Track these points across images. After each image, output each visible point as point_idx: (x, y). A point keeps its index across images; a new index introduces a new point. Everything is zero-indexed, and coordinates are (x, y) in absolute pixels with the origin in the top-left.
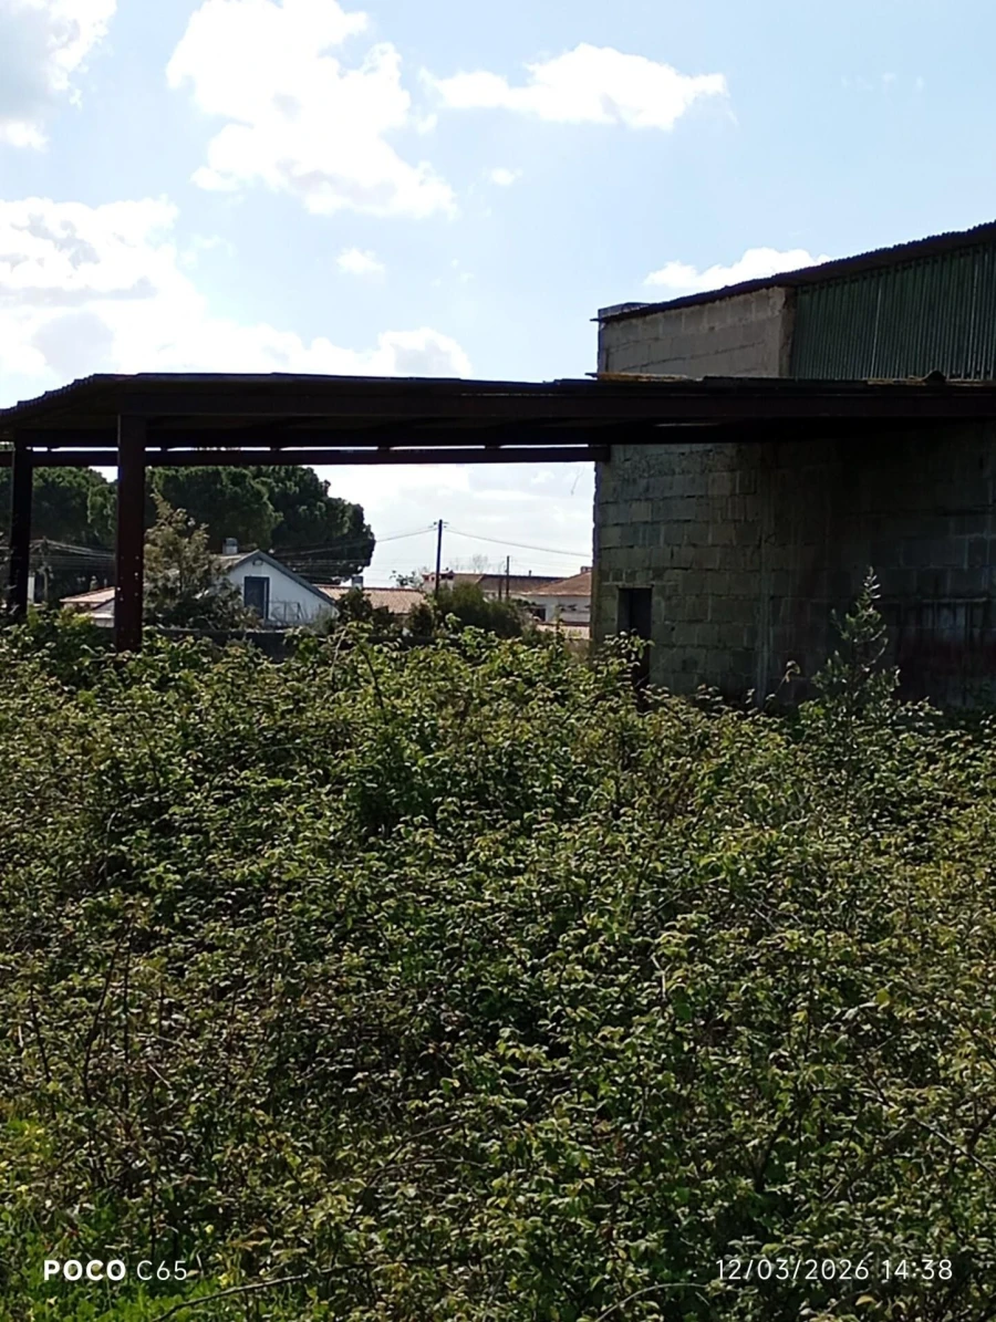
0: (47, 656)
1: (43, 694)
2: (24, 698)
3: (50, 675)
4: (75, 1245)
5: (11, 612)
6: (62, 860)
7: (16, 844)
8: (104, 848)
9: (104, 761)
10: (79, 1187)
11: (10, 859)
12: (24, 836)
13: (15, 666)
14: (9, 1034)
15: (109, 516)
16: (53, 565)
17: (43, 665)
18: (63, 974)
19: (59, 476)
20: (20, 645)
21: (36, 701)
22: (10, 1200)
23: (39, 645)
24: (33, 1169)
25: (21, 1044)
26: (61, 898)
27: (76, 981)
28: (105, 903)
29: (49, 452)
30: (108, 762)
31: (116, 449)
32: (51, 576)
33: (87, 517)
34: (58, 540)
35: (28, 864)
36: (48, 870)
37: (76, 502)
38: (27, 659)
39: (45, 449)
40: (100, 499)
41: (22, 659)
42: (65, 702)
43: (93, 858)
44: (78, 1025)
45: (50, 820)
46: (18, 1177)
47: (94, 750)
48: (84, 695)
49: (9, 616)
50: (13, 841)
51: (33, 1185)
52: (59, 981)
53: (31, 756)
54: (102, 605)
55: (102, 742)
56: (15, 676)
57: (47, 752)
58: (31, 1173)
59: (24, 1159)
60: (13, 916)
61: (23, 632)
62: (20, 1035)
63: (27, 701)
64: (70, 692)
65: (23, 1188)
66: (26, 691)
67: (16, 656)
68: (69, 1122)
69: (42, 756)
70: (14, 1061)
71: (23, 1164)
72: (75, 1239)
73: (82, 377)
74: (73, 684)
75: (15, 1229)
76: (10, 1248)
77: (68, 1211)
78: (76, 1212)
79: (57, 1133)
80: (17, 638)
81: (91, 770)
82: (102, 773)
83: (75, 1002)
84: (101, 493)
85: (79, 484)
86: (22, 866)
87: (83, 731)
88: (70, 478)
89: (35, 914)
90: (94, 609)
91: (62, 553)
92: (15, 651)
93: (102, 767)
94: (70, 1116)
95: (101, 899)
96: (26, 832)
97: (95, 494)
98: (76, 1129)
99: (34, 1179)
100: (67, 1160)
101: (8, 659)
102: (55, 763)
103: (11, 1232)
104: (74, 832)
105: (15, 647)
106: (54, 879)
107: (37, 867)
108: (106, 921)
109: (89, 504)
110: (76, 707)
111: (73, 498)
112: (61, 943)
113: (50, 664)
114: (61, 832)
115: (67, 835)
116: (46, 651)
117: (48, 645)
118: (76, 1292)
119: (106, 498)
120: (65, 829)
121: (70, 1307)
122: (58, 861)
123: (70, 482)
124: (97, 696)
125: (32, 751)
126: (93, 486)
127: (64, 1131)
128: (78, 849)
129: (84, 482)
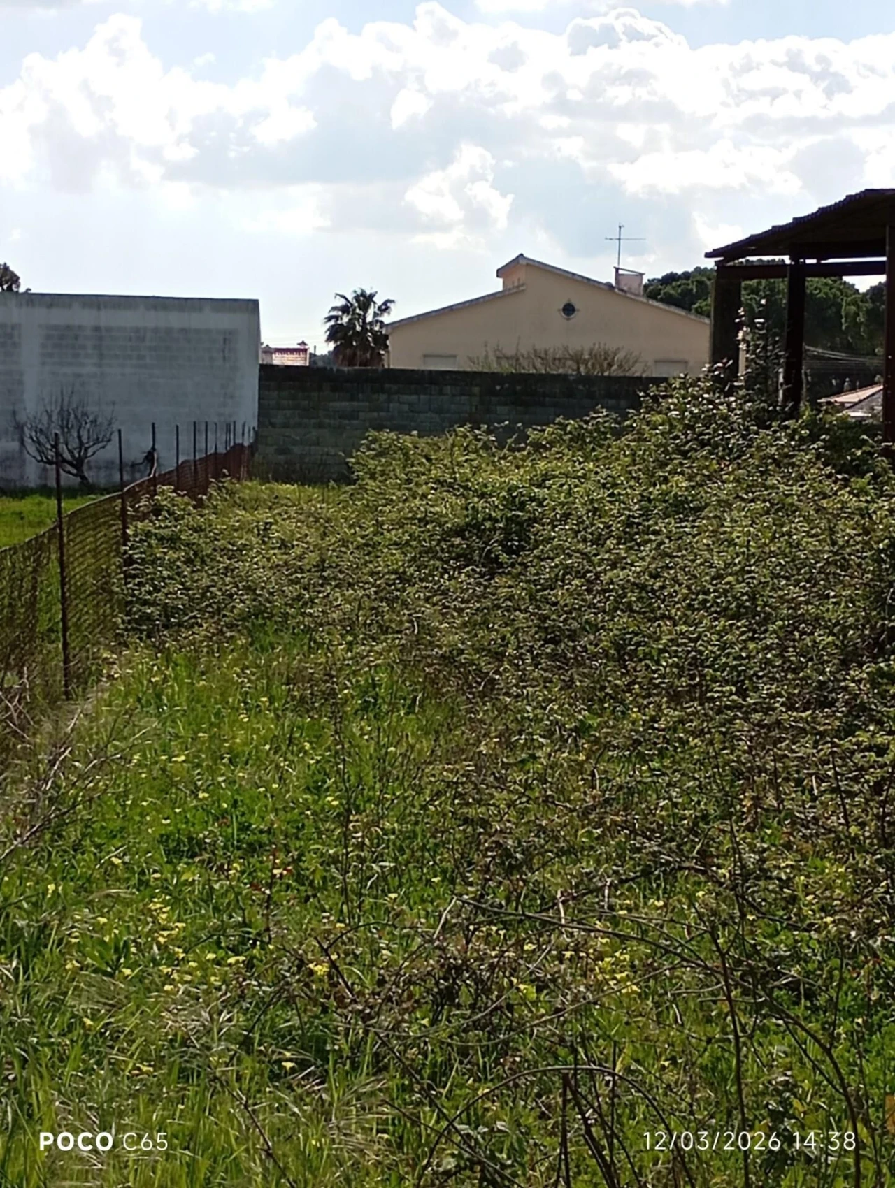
0: (822, 447)
1: (820, 482)
2: (802, 486)
3: (826, 465)
4: (878, 973)
5: (787, 409)
6: (844, 630)
7: (802, 615)
8: (884, 619)
9: (881, 541)
10: (877, 921)
11: (796, 628)
12: (810, 607)
13: (793, 456)
14: (805, 782)
15: (862, 323)
16: (812, 369)
17: (818, 456)
18: (849, 731)
19: (816, 289)
20: (797, 437)
21: (814, 488)
22: (815, 930)
23: (814, 438)
24: (835, 903)
25: (816, 792)
26: (845, 664)
27: (863, 737)
28: (886, 669)
29: (818, 263)
30: (886, 541)
31: (884, 259)
32: (809, 378)
33: (841, 324)
34: (816, 346)
35: (812, 633)
36: (830, 638)
37: (831, 312)
38: (803, 450)
39: (814, 261)
40: (853, 308)
41: (799, 451)
42: (840, 489)
43: (873, 628)
44: (867, 777)
45: (832, 594)
46: (822, 909)
47: (874, 530)
48: (858, 482)
49: (785, 412)
50: (799, 612)
51: (837, 917)
52: (846, 737)
53: (812, 536)
54: (855, 404)
55: (881, 523)
56: (793, 465)
57: (827, 533)
58: (832, 907)
59: (828, 894)
60: (801, 679)
61: (800, 426)
62: (815, 785)
63: (804, 489)
64: (844, 479)
65: (829, 919)
66: (803, 479)
67: (794, 448)
68: (868, 863)
69: (821, 537)
70: (811, 807)
71: (827, 898)
72: (877, 967)
73: (853, 192)
74: (846, 473)
75: (822, 956)
76: (819, 972)
77: (871, 942)
78: (879, 943)
79: (855, 872)
80: (795, 431)
81: (871, 548)
82: (881, 551)
83: (863, 757)
84: (855, 303)
85: (835, 295)
86: (809, 635)
87: (864, 513)
88: (826, 289)
89: (821, 678)
90: (848, 408)
91: (819, 357)
92: (793, 443)
93: (881, 546)
94: (868, 857)
95: (882, 665)
96: (812, 604)
97: (848, 304)
98: (874, 869)
99: (836, 913)
100: (867, 896)
101: (786, 450)
102: (834, 543)
103: (819, 958)
104: (854, 605)
105: (793, 439)
106: (837, 647)
107: (820, 635)
108: (886, 684)
109: (843, 314)
110: (850, 493)
111: (830, 307)
112: (847, 703)
113: (825, 455)
114: (843, 604)
115: (848, 607)
116: (820, 443)
117: (823, 437)
118: (880, 1014)
119: (858, 307)
120: (846, 602)
121: (876, 1027)
122: (839, 631)
123: (826, 294)
124: (869, 484)
125: (813, 532)
126: (847, 296)
127: (863, 871)
128: (857, 620)
129: (839, 293)
